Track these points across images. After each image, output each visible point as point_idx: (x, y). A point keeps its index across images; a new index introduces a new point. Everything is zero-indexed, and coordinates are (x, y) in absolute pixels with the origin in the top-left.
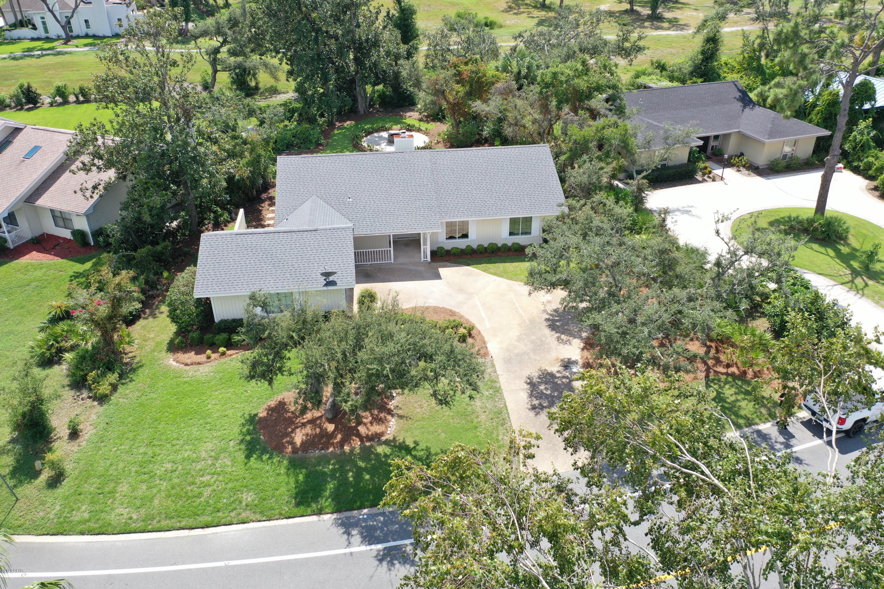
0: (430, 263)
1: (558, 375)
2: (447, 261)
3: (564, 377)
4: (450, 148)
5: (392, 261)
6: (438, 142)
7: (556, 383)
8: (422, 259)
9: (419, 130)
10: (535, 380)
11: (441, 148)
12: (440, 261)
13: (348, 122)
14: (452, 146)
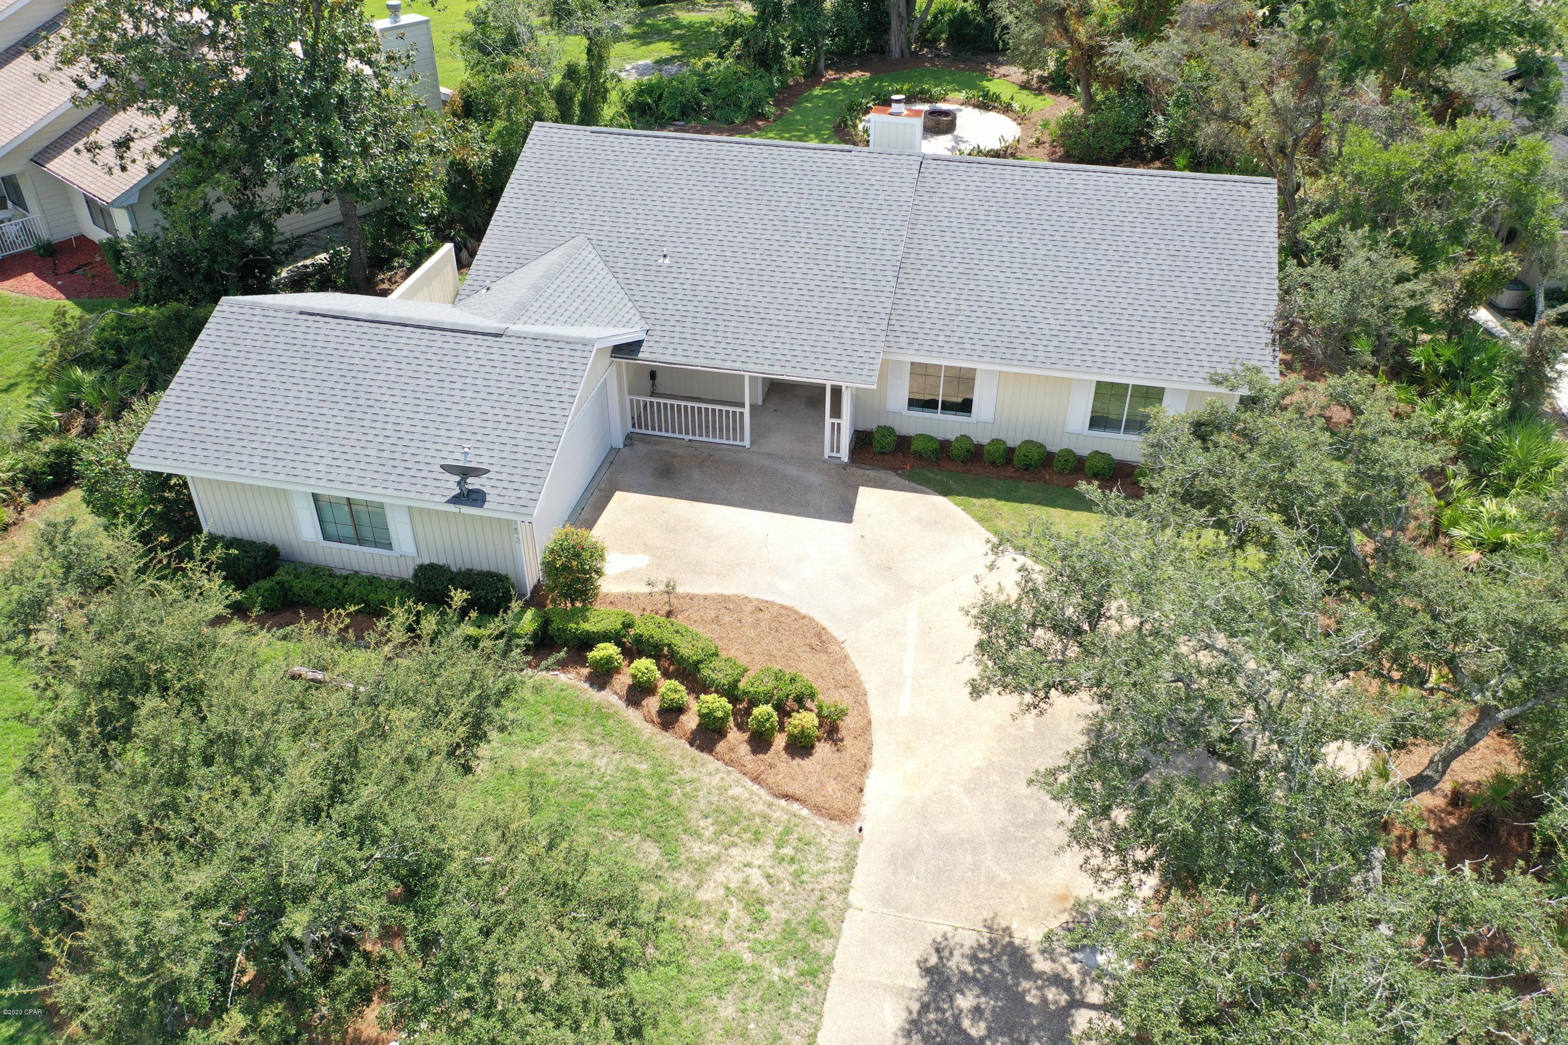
0: (845, 466)
1: (1041, 965)
2: (894, 469)
3: (1058, 980)
4: (1060, 160)
5: (747, 443)
6: (1038, 143)
7: (1018, 998)
8: (827, 453)
9: (1007, 109)
10: (958, 963)
11: (1039, 159)
12: (875, 466)
13: (856, 74)
14: (1067, 158)
